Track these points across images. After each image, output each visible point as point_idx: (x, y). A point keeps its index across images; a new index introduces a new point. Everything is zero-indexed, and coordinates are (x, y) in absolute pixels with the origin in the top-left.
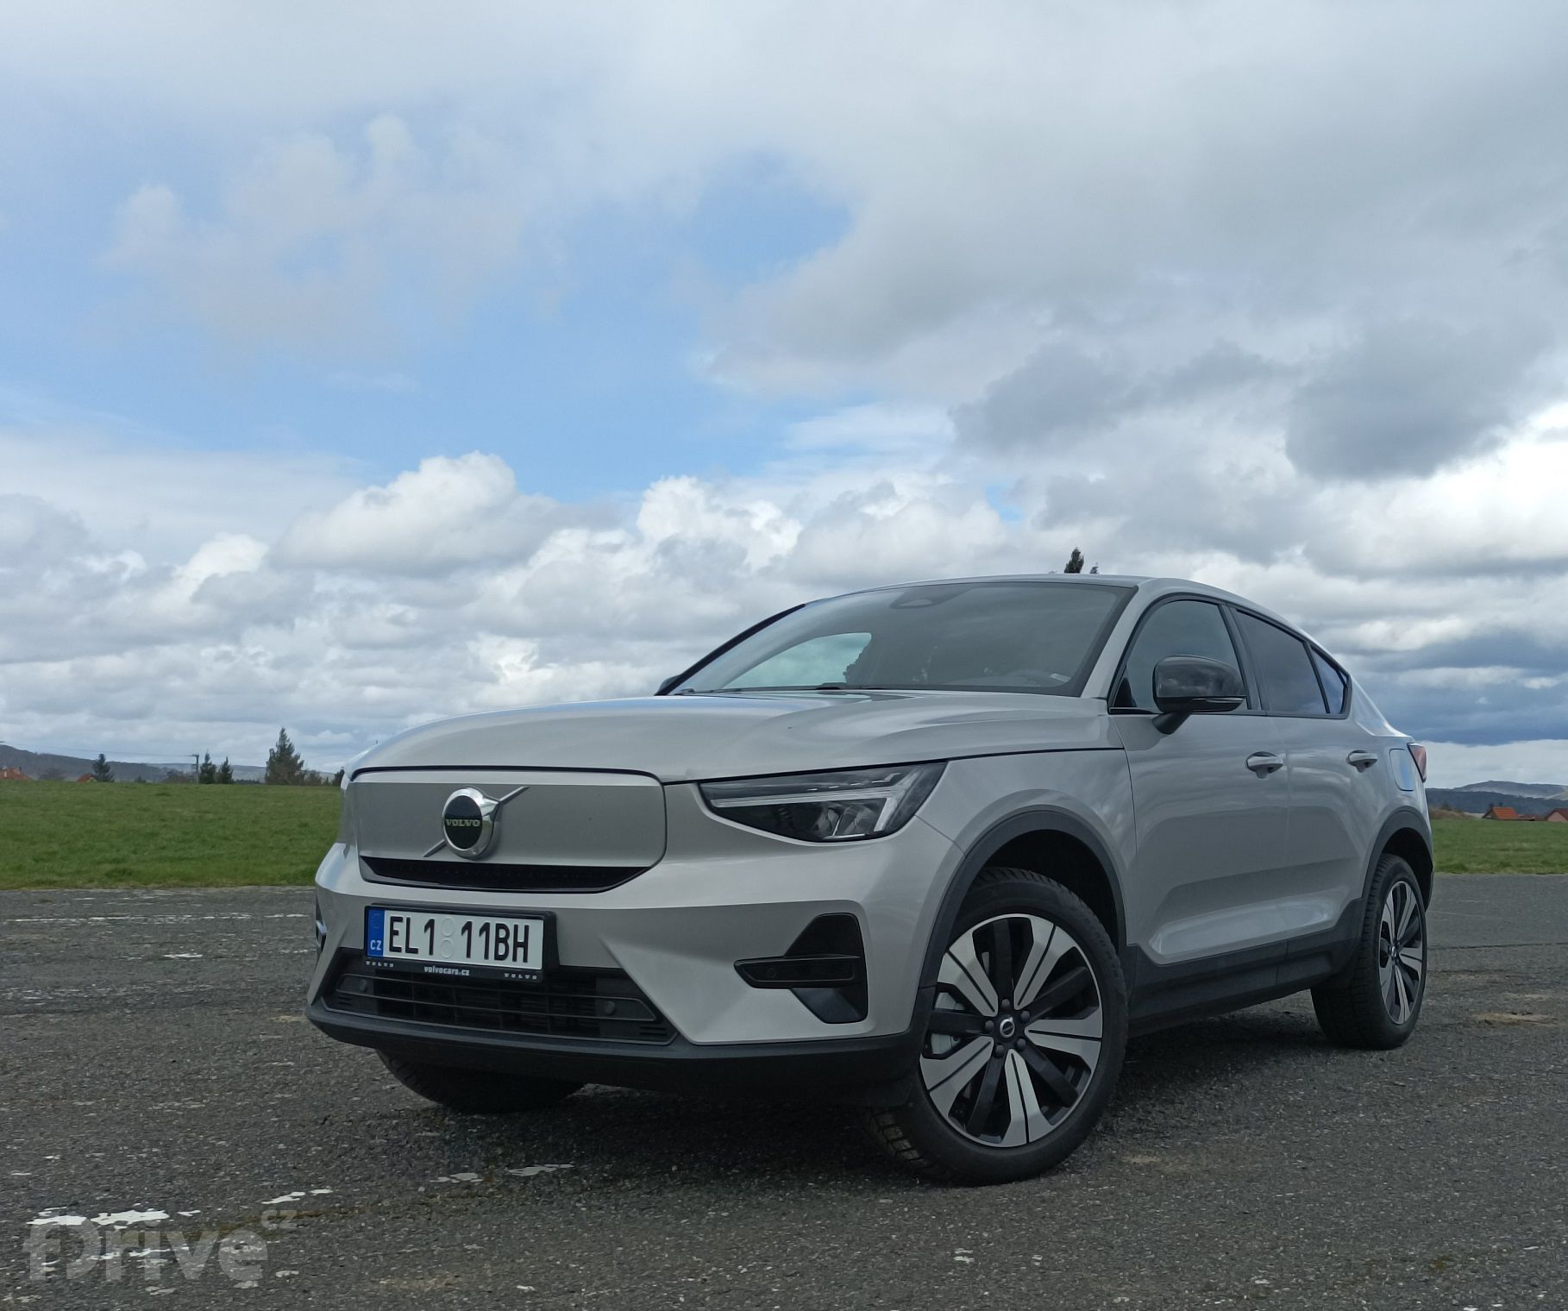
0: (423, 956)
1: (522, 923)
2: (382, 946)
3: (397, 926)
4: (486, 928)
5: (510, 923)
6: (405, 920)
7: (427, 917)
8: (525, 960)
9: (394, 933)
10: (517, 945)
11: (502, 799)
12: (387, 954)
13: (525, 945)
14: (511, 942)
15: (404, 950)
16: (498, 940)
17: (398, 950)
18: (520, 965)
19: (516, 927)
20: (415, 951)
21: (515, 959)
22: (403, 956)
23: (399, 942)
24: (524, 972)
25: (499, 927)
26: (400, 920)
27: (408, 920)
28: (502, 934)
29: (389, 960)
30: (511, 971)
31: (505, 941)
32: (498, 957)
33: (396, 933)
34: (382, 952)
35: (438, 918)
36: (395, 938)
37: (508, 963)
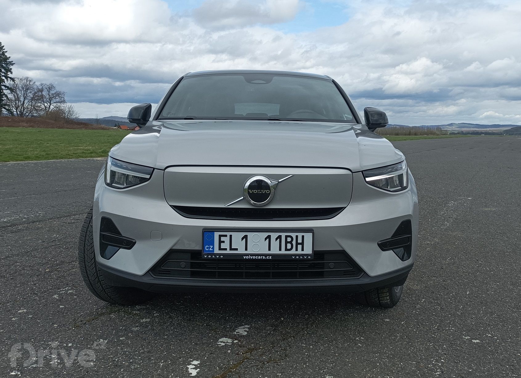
0: (241, 251)
1: (300, 235)
2: (213, 248)
3: (223, 239)
4: (280, 237)
5: (294, 235)
6: (228, 237)
7: (243, 234)
8: (303, 250)
9: (220, 242)
10: (297, 244)
11: (280, 181)
12: (217, 251)
13: (302, 244)
14: (294, 243)
15: (228, 249)
16: (287, 242)
17: (226, 249)
18: (300, 252)
19: (297, 237)
20: (237, 249)
21: (297, 250)
22: (228, 252)
23: (225, 245)
25: (286, 237)
26: (226, 236)
27: (231, 236)
28: (289, 239)
29: (220, 255)
30: (295, 255)
31: (291, 242)
32: (286, 249)
33: (223, 242)
34: (213, 251)
36: (222, 244)
37: (293, 252)
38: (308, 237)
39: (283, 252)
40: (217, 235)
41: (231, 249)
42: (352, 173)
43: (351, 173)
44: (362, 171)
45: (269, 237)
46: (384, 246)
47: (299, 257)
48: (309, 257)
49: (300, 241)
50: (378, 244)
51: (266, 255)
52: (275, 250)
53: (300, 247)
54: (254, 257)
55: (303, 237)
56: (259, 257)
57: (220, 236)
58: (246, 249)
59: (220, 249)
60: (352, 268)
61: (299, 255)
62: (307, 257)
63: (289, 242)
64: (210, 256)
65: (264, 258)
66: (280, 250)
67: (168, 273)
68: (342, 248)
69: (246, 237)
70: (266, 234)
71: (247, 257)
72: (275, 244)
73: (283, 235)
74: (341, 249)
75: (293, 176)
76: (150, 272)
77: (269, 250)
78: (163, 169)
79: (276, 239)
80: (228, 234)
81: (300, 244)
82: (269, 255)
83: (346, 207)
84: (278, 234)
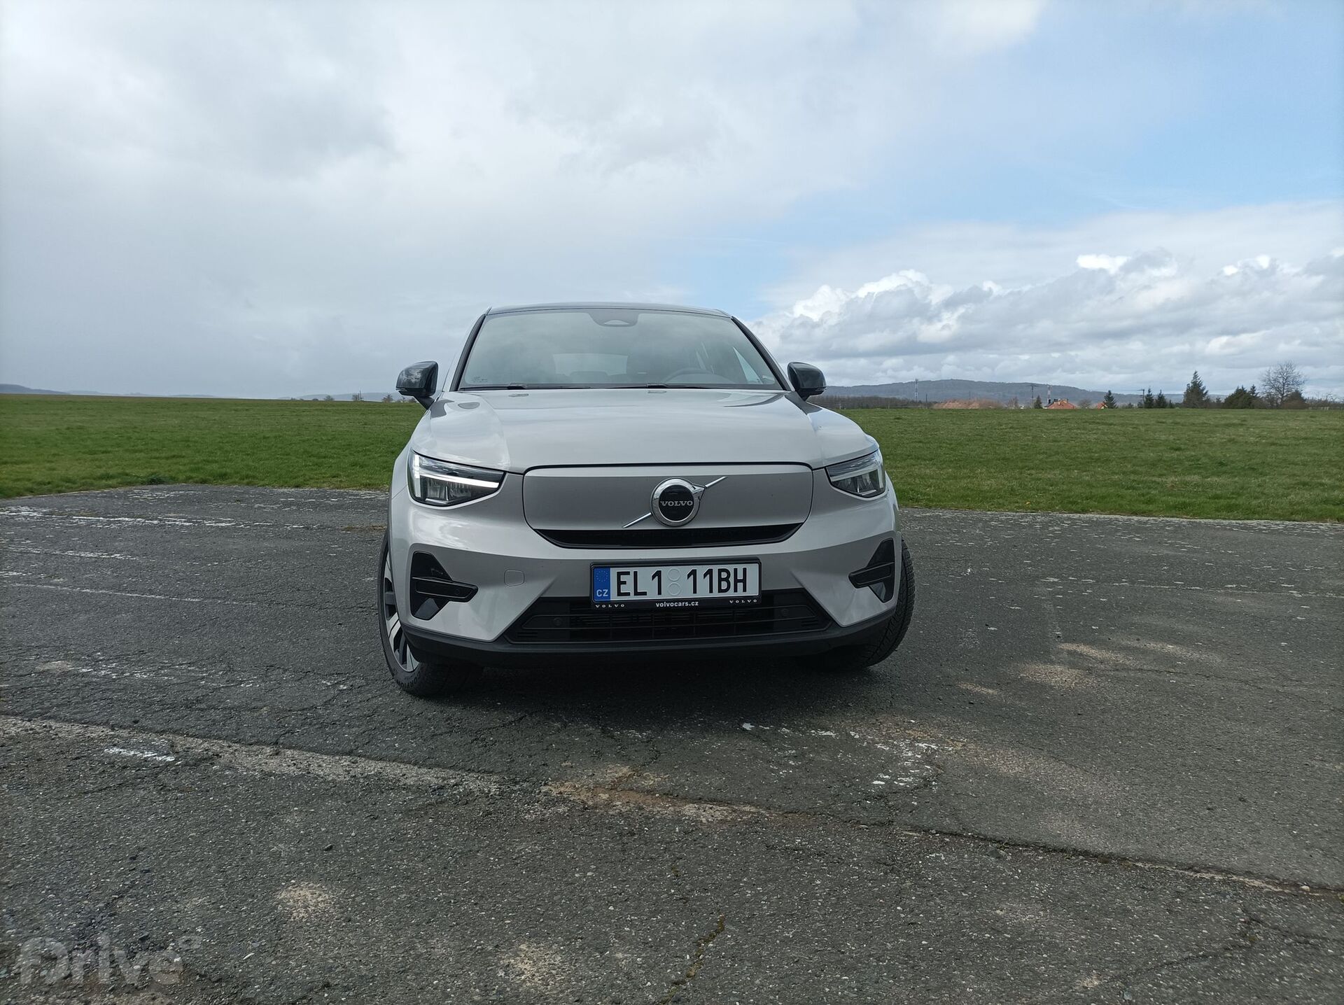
1: (740, 567)
3: (623, 578)
4: (710, 572)
5: (731, 568)
6: (632, 574)
7: (654, 570)
8: (745, 590)
9: (620, 583)
11: (707, 486)
12: (614, 597)
13: (744, 581)
14: (732, 579)
15: (632, 593)
16: (720, 580)
17: (628, 594)
18: (740, 593)
19: (736, 570)
20: (645, 594)
21: (736, 590)
22: (632, 597)
24: (746, 598)
25: (720, 571)
27: (635, 573)
28: (724, 575)
30: (734, 599)
31: (727, 579)
32: (720, 590)
33: (625, 583)
34: (609, 597)
35: (665, 570)
37: (731, 593)
38: (753, 570)
39: (716, 594)
40: (614, 572)
41: (636, 593)
42: (812, 470)
43: (810, 471)
44: (825, 467)
45: (694, 573)
46: (858, 580)
47: (740, 601)
48: (755, 601)
49: (740, 577)
50: (850, 578)
51: (690, 601)
52: (703, 592)
53: (740, 585)
54: (672, 605)
55: (745, 570)
56: (680, 604)
57: (619, 574)
58: (660, 593)
59: (619, 594)
60: (814, 615)
61: (740, 598)
62: (752, 601)
63: (724, 579)
64: (604, 606)
65: (687, 604)
66: (711, 591)
67: (534, 635)
68: (801, 585)
69: (658, 574)
70: (689, 569)
71: (662, 605)
72: (703, 583)
73: (715, 568)
74: (801, 587)
75: (728, 477)
76: (505, 636)
77: (695, 592)
78: (523, 472)
79: (705, 575)
80: (632, 570)
81: (740, 581)
82: (695, 600)
83: (802, 523)
84: (706, 568)
